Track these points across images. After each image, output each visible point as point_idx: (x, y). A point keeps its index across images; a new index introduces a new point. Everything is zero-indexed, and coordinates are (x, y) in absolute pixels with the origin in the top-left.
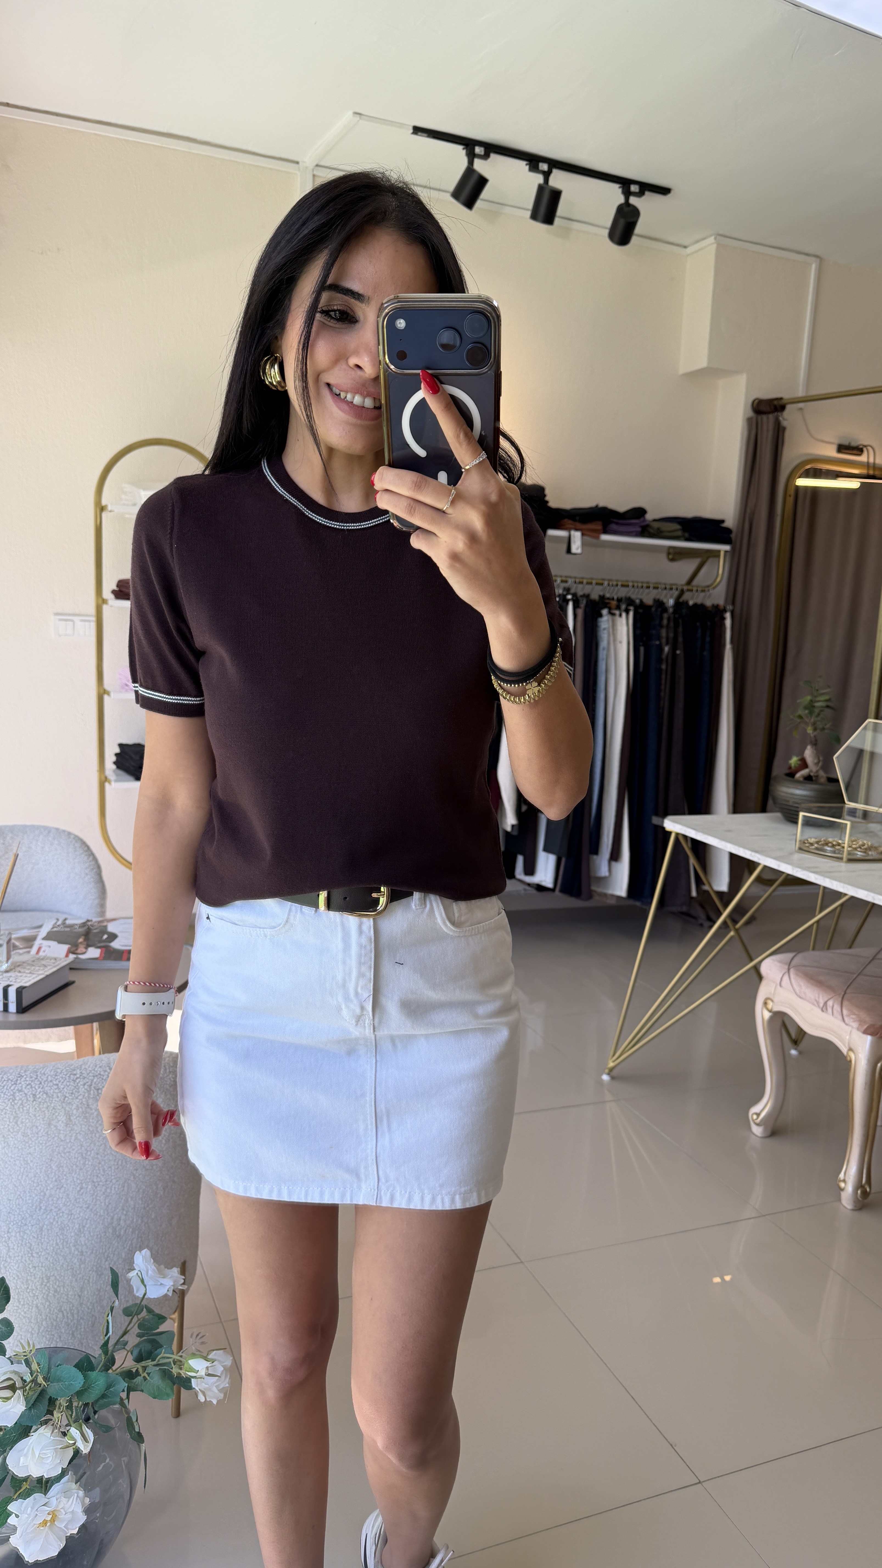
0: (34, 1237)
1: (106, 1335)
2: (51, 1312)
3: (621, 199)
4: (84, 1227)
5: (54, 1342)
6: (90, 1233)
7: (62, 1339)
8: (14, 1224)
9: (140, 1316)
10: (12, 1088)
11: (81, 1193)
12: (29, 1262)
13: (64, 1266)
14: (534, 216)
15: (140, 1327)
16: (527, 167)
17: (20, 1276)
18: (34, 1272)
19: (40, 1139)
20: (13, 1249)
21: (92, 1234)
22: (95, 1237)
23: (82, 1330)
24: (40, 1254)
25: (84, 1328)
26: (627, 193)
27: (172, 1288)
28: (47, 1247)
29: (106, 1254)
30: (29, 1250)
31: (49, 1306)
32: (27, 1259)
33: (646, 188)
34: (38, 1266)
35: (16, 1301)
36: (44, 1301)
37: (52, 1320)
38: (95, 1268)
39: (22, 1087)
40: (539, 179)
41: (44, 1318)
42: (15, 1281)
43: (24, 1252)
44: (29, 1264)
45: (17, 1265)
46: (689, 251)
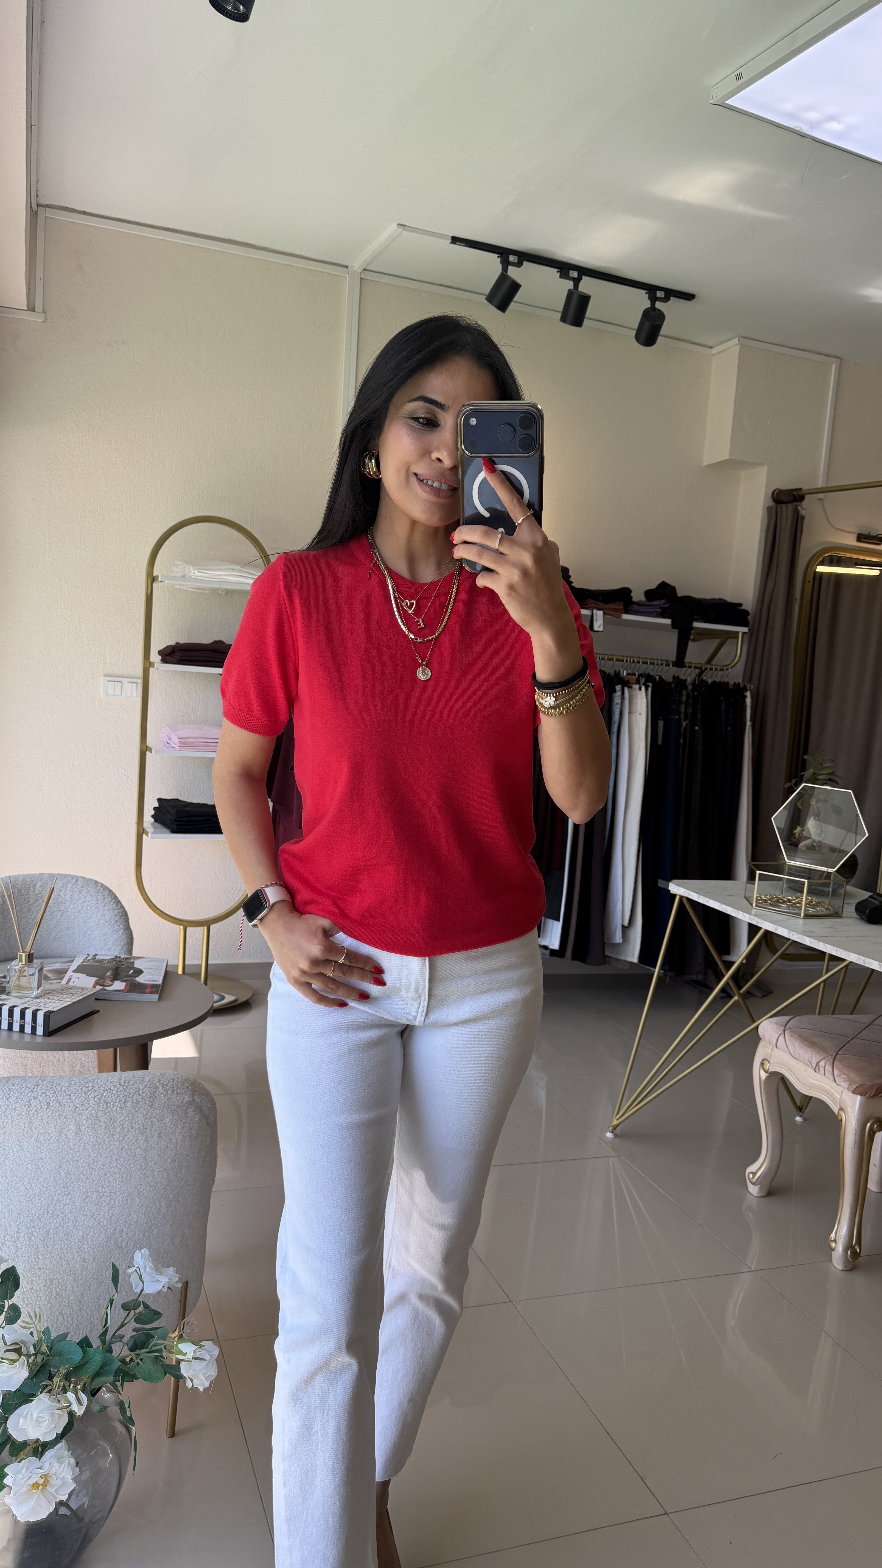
1: (104, 1326)
9: (137, 1311)
11: (86, 1201)
14: (563, 319)
15: (136, 1321)
16: (558, 274)
26: (653, 299)
27: (167, 1286)
33: (671, 294)
46: (714, 351)
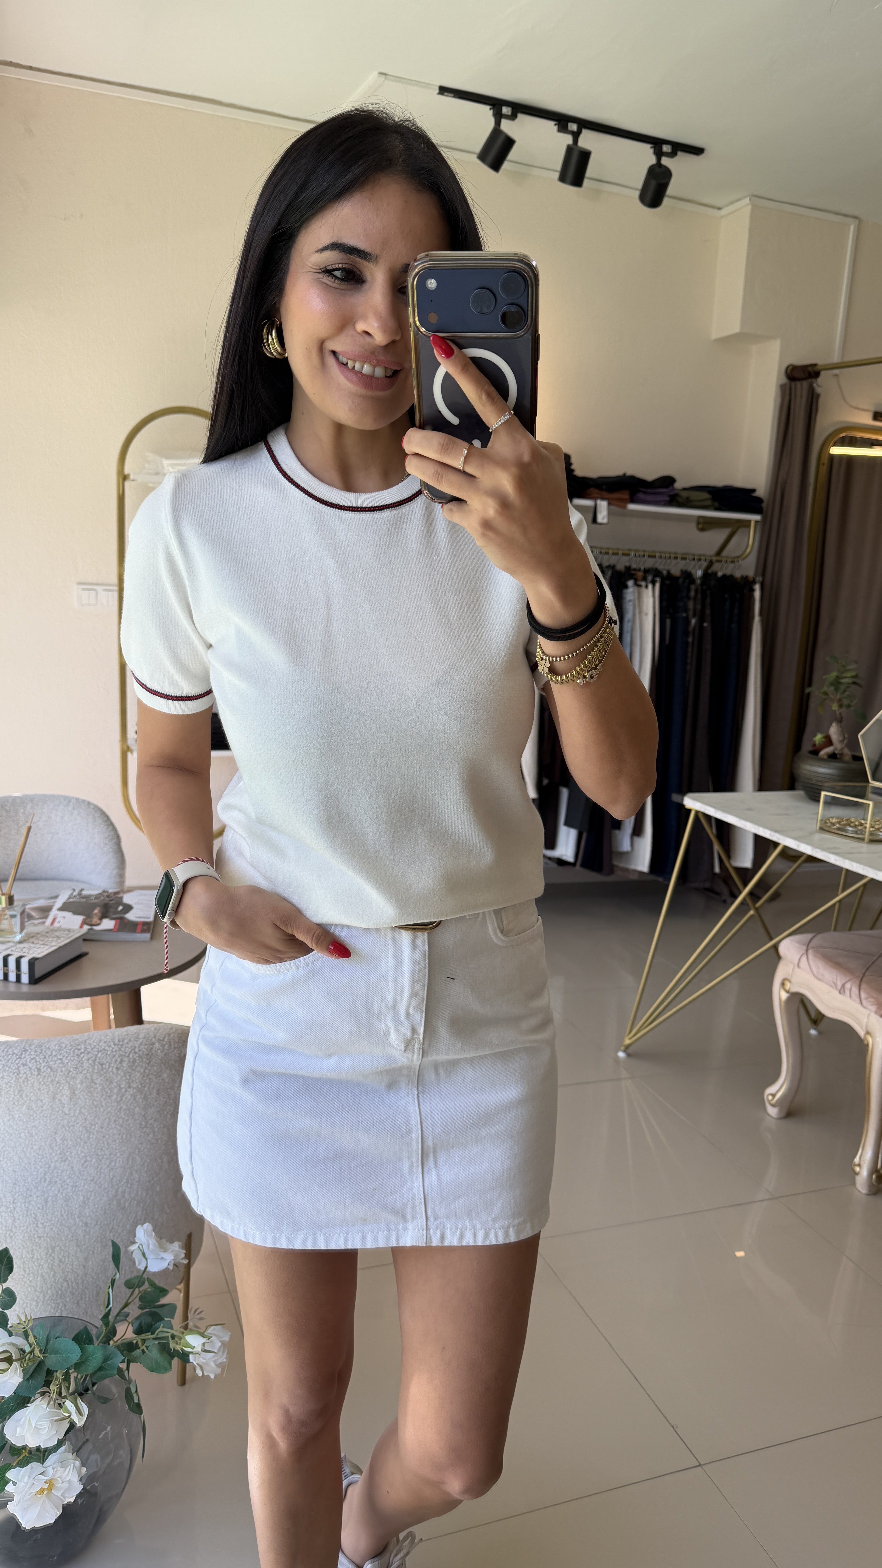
0: (39, 1208)
1: (107, 1307)
2: (56, 1281)
3: (653, 160)
4: (88, 1199)
5: (59, 1311)
6: (94, 1205)
7: (67, 1308)
8: (19, 1195)
9: (141, 1289)
10: (17, 1062)
11: (85, 1165)
12: (34, 1232)
13: (69, 1236)
14: (562, 178)
15: (141, 1299)
16: (556, 128)
17: (26, 1246)
18: (40, 1242)
19: (44, 1113)
20: (19, 1219)
21: (96, 1206)
22: (99, 1209)
23: (87, 1299)
24: (45, 1224)
25: (89, 1297)
26: (659, 154)
27: (173, 1262)
28: (52, 1217)
29: (111, 1226)
30: (34, 1220)
31: (54, 1275)
32: (32, 1230)
33: (678, 148)
34: (43, 1237)
35: (22, 1270)
36: (49, 1271)
37: (57, 1289)
38: (99, 1239)
39: (26, 1061)
40: (568, 139)
41: (49, 1287)
42: (20, 1250)
43: (29, 1222)
44: (34, 1234)
45: (22, 1235)
46: (723, 212)
